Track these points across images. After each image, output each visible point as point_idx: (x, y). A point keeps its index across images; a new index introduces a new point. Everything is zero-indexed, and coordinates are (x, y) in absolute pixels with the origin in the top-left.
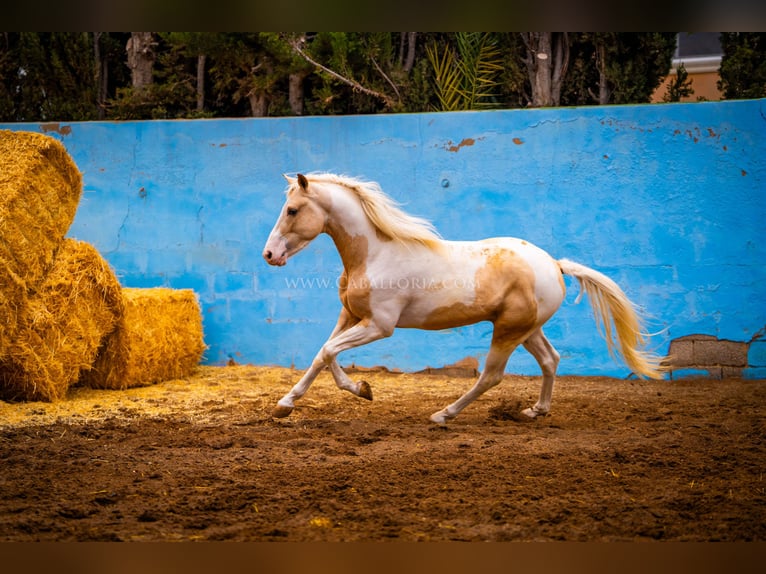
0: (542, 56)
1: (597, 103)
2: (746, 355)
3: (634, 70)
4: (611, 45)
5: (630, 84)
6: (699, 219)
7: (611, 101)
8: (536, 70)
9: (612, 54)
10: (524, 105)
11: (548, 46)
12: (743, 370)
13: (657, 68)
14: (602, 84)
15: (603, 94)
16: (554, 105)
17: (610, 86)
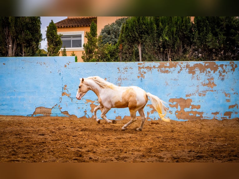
0: (10, 46)
1: (22, 56)
2: (51, 111)
3: (29, 49)
4: (24, 44)
5: (29, 52)
6: (42, 82)
7: (25, 56)
8: (9, 49)
9: (25, 46)
10: (6, 56)
11: (12, 44)
12: (51, 114)
13: (34, 49)
14: (23, 52)
15: (23, 54)
16: (13, 56)
17: (25, 52)
